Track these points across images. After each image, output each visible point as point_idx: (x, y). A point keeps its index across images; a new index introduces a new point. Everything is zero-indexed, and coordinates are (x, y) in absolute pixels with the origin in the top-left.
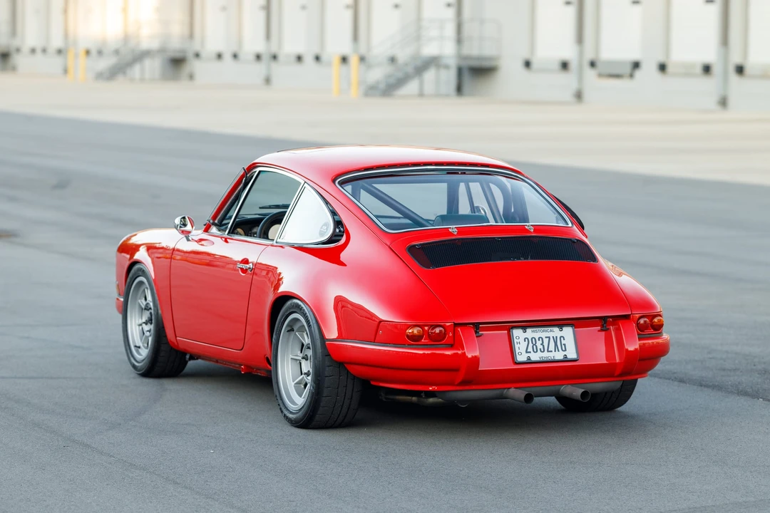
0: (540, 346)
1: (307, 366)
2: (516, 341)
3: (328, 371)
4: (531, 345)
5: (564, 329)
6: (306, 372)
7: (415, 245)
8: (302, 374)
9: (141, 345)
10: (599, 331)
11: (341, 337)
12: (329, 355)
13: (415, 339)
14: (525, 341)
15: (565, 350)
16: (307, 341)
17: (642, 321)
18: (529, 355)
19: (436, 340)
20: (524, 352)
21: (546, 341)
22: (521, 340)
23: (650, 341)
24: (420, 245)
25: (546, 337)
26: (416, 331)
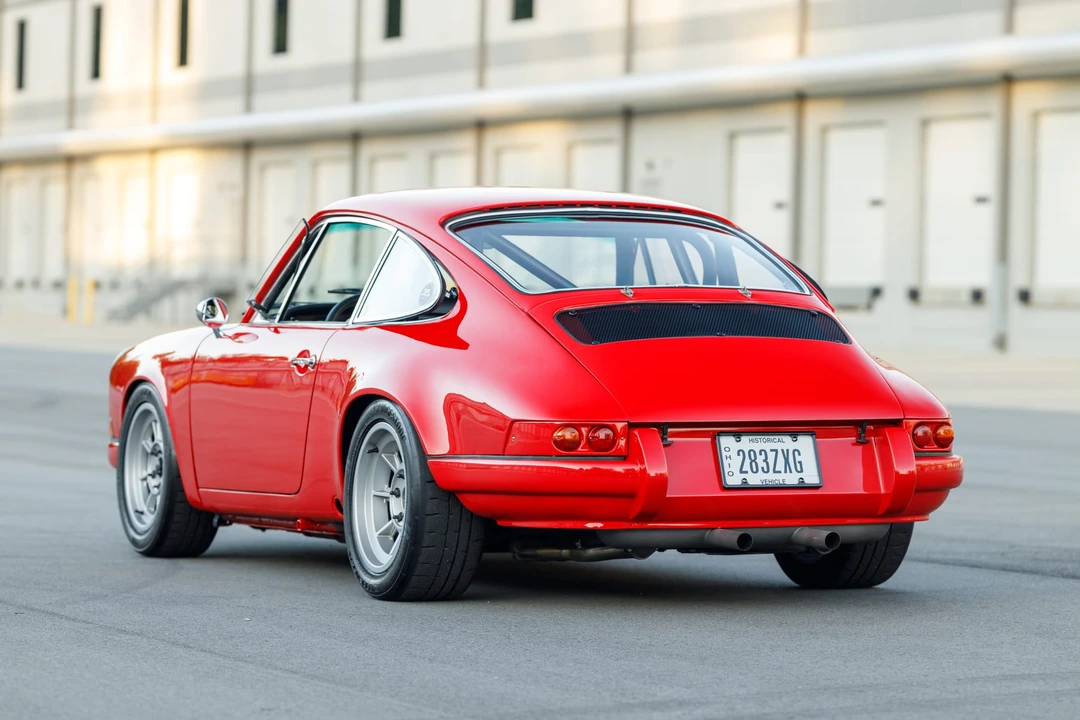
0: (762, 464)
1: (398, 506)
2: (724, 454)
3: (430, 507)
4: (747, 461)
5: (801, 438)
6: (397, 514)
7: (567, 312)
8: (390, 519)
9: (144, 509)
10: (853, 444)
11: (453, 452)
12: (434, 481)
13: (567, 448)
14: (739, 455)
15: (802, 471)
16: (398, 466)
17: (920, 432)
18: (744, 476)
19: (601, 449)
20: (736, 470)
21: (771, 456)
22: (733, 453)
23: (932, 462)
24: (577, 311)
25: (772, 450)
26: (568, 434)
